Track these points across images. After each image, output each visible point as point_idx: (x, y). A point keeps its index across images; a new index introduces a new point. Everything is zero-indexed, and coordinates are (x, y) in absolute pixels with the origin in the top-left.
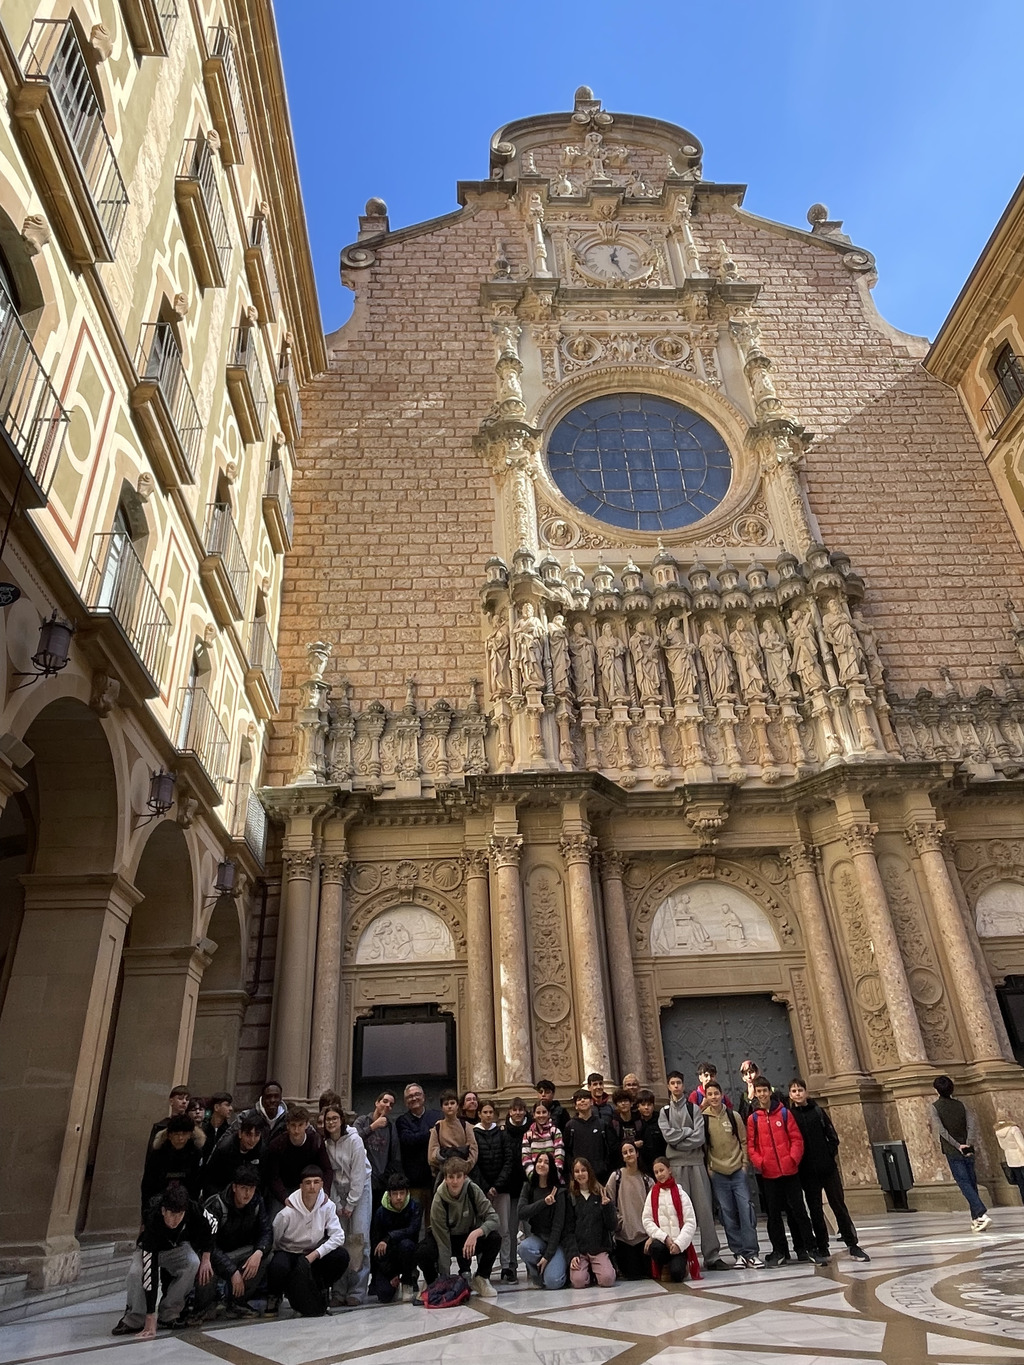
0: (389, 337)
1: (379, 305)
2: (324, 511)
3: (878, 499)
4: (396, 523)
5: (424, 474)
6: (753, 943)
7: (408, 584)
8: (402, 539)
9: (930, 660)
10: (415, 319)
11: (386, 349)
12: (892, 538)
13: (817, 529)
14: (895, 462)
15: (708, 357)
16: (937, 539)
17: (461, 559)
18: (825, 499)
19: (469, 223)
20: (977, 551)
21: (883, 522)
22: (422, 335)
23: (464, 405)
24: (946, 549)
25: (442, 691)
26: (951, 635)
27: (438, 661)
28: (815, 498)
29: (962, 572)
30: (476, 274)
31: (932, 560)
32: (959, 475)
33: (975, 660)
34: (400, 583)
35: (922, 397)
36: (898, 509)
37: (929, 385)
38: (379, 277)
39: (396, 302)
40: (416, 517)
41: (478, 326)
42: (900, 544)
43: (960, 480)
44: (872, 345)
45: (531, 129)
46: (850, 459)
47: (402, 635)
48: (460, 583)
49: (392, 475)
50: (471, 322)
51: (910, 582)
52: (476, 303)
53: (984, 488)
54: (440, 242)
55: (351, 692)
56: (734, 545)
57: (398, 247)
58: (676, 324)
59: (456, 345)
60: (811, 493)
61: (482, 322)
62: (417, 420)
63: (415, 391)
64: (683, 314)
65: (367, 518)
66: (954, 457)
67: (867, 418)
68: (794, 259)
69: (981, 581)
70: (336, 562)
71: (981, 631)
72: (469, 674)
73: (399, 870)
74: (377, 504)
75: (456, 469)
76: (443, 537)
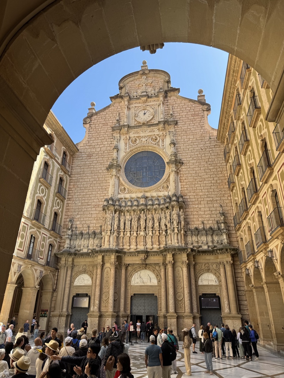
0: (92, 142)
1: (91, 133)
2: (75, 187)
3: (196, 178)
4: (89, 189)
5: (96, 177)
6: (152, 283)
7: (90, 204)
8: (90, 193)
9: (200, 219)
10: (98, 137)
11: (91, 145)
12: (198, 188)
13: (180, 187)
14: (203, 167)
15: (163, 140)
16: (209, 188)
17: (102, 198)
18: (184, 178)
19: (112, 108)
20: (218, 190)
21: (196, 184)
22: (99, 141)
23: (106, 159)
24: (210, 190)
25: (94, 228)
26: (206, 213)
27: (94, 221)
28: (181, 178)
29: (213, 196)
30: (112, 123)
31: (206, 193)
32: (219, 169)
33: (211, 219)
34: (89, 204)
35: (214, 148)
36: (201, 180)
37: (217, 144)
38: (91, 125)
39: (94, 132)
40: (94, 188)
41: (111, 137)
42: (199, 189)
43: (219, 171)
44: (205, 133)
45: (129, 77)
46: (192, 167)
47: (88, 216)
48: (101, 203)
49: (90, 178)
50: (110, 136)
51: (199, 200)
52: (112, 131)
53: (224, 173)
54: (105, 114)
55: (77, 229)
56: (161, 191)
57: (96, 116)
58: (157, 132)
59: (106, 143)
60: (180, 177)
61: (112, 136)
62: (96, 163)
63: (96, 156)
64: (158, 130)
65: (84, 188)
66: (219, 165)
67: (198, 155)
68: (190, 109)
69: (217, 199)
70: (77, 199)
71: (214, 212)
72: (100, 225)
73: (83, 267)
74: (86, 185)
75: (103, 175)
76: (98, 192)
